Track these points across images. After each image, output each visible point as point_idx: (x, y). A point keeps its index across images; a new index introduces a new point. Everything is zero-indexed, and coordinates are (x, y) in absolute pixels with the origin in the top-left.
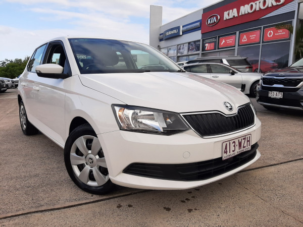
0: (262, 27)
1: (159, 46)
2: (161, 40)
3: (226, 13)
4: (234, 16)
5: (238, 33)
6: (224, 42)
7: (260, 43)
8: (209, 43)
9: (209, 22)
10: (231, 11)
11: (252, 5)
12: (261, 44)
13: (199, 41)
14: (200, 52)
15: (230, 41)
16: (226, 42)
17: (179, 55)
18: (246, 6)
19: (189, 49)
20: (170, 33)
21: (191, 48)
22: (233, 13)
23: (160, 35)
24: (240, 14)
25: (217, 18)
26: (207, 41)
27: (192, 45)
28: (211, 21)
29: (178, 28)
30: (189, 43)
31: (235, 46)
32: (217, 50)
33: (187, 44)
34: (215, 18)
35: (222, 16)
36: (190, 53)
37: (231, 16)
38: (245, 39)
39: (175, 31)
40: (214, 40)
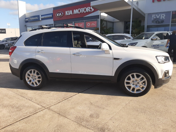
0: (85, 21)
3: (66, 12)
4: (71, 14)
5: (73, 22)
9: (57, 15)
10: (69, 11)
11: (79, 10)
13: (53, 24)
18: (77, 10)
20: (33, 18)
22: (70, 12)
23: (26, 19)
24: (74, 14)
25: (62, 14)
26: (57, 25)
28: (58, 15)
29: (38, 16)
34: (60, 14)
35: (65, 13)
37: (69, 14)
39: (37, 18)
40: (61, 25)
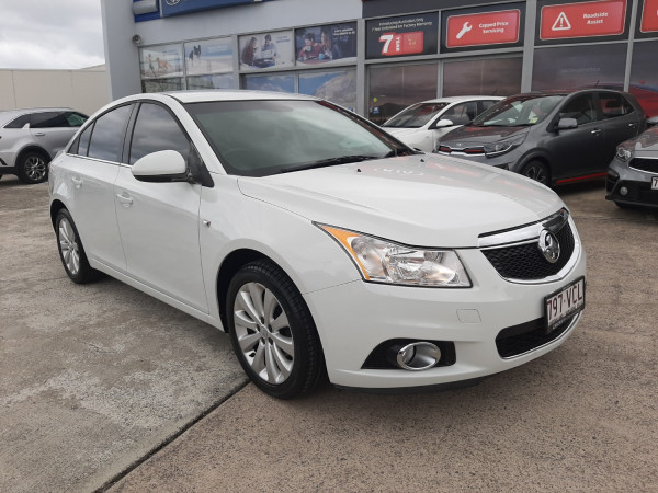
1: (136, 38)
2: (140, 17)
6: (466, 28)
7: (625, 36)
8: (396, 32)
12: (631, 40)
13: (353, 24)
14: (359, 59)
15: (498, 26)
16: (476, 30)
17: (246, 68)
19: (297, 50)
21: (307, 48)
26: (387, 25)
27: (311, 37)
30: (298, 31)
31: (521, 43)
32: (439, 55)
33: (291, 35)
36: (300, 65)
38: (562, 22)
40: (420, 22)
